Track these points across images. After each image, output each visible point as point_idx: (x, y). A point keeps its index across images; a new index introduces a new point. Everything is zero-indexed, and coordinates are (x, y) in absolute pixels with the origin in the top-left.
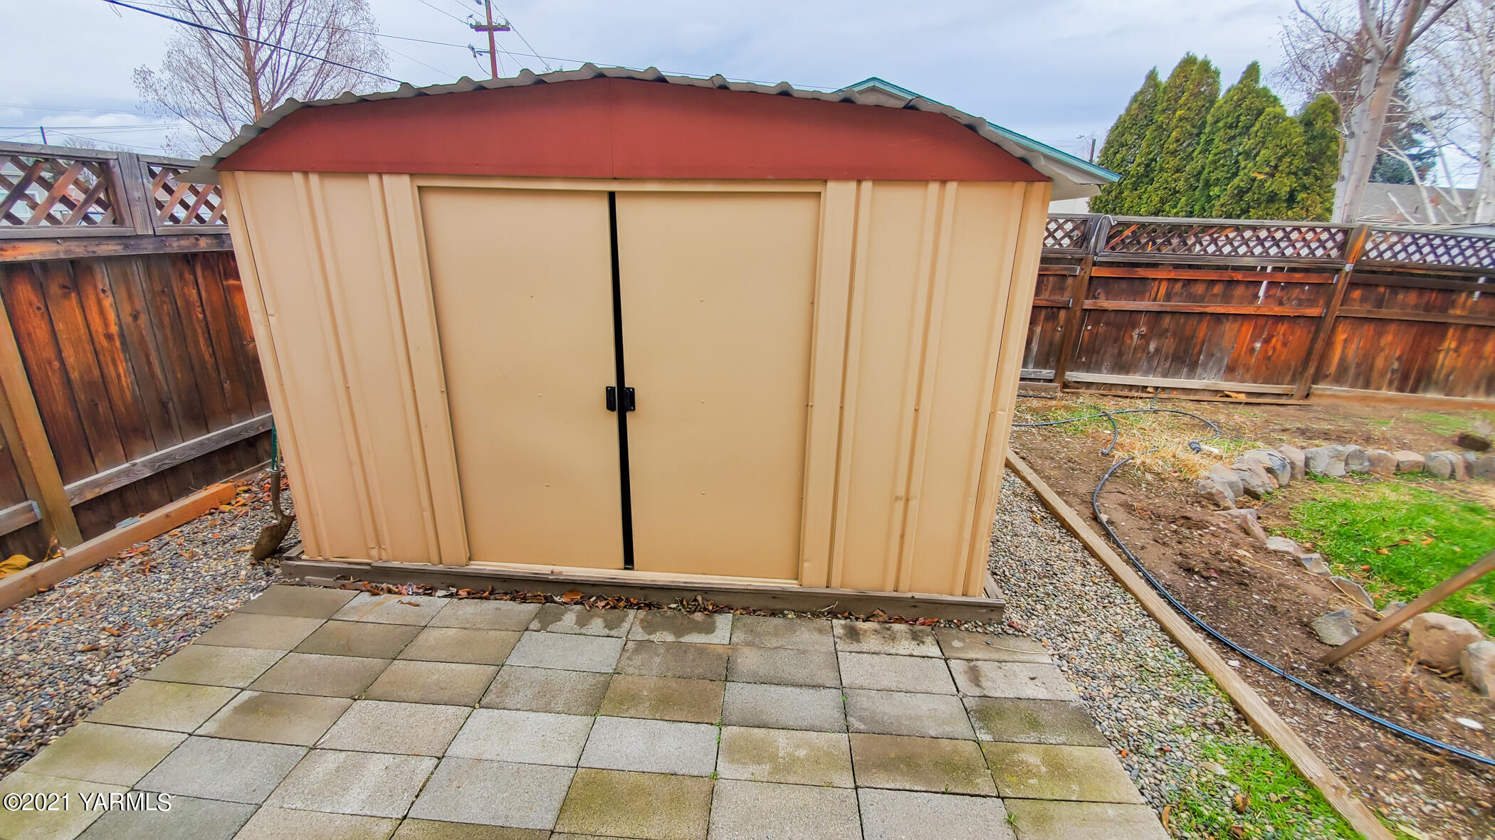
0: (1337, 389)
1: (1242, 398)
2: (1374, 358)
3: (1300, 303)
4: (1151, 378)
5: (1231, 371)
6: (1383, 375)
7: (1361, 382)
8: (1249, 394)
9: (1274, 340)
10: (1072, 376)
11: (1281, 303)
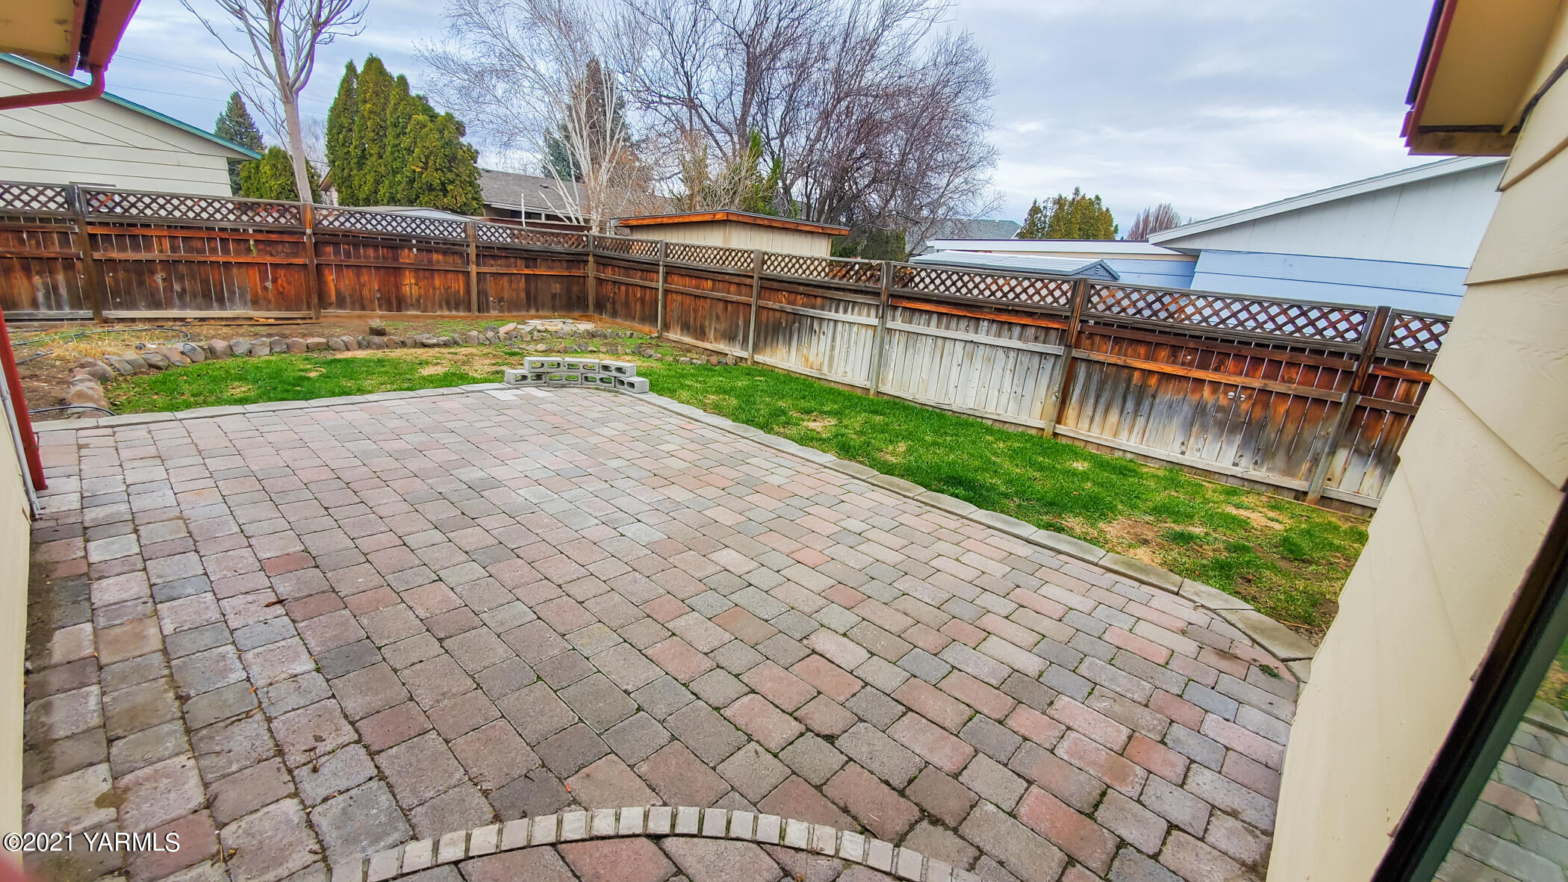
0: (341, 312)
1: (272, 321)
2: (361, 291)
3: (287, 255)
4: (188, 311)
5: (255, 303)
6: (372, 302)
7: (357, 306)
8: (276, 319)
9: (280, 281)
10: (106, 313)
11: (272, 255)
